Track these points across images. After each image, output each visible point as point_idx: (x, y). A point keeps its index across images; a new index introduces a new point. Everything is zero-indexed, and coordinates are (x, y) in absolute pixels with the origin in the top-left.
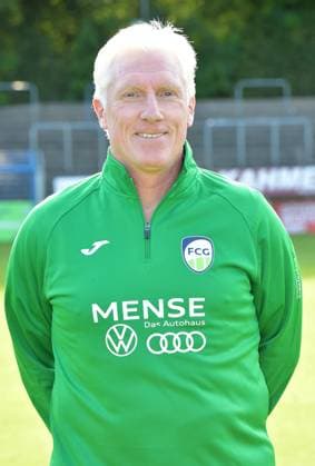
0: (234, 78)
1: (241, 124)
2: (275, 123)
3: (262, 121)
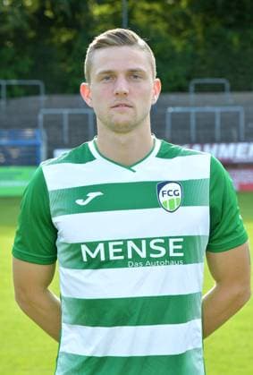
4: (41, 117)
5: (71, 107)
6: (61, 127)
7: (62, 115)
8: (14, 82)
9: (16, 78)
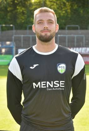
0: (65, 25)
4: (13, 38)
5: (24, 34)
8: (4, 25)
9: (5, 24)
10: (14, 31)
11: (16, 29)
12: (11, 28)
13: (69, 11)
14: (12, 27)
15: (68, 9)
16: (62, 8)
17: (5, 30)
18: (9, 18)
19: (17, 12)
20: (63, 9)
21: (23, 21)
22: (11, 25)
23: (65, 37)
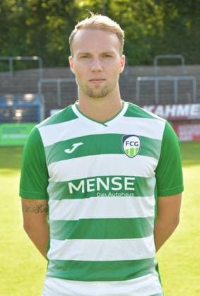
0: (153, 54)
1: (157, 79)
2: (176, 79)
3: (169, 78)
4: (39, 85)
5: (62, 77)
6: (55, 92)
7: (56, 83)
8: (19, 58)
9: (21, 55)
10: (41, 70)
11: (46, 65)
12: (34, 65)
13: (161, 23)
14: (37, 61)
15: (158, 20)
16: (145, 18)
17: (22, 69)
18: (28, 41)
19: (47, 28)
20: (149, 20)
21: (60, 48)
22: (35, 58)
23: (153, 82)
